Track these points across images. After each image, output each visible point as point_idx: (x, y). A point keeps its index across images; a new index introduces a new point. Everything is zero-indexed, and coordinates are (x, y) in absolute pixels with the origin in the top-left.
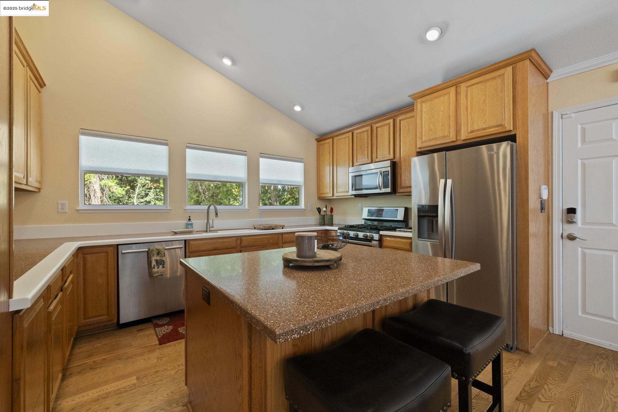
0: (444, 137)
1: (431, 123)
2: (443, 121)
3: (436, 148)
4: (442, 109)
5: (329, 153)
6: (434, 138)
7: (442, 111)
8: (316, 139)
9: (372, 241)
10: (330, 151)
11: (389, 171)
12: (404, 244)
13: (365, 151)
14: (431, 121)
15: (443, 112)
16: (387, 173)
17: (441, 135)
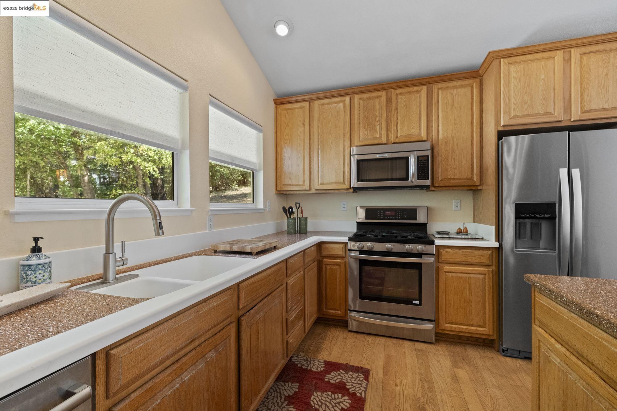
0: (545, 114)
1: (526, 93)
2: (545, 93)
3: (531, 127)
4: (543, 77)
5: (304, 124)
6: (529, 114)
7: (542, 79)
8: (274, 100)
9: (423, 255)
10: (304, 121)
11: (428, 156)
12: (479, 256)
13: (375, 126)
14: (525, 91)
15: (544, 80)
16: (426, 158)
17: (542, 111)
